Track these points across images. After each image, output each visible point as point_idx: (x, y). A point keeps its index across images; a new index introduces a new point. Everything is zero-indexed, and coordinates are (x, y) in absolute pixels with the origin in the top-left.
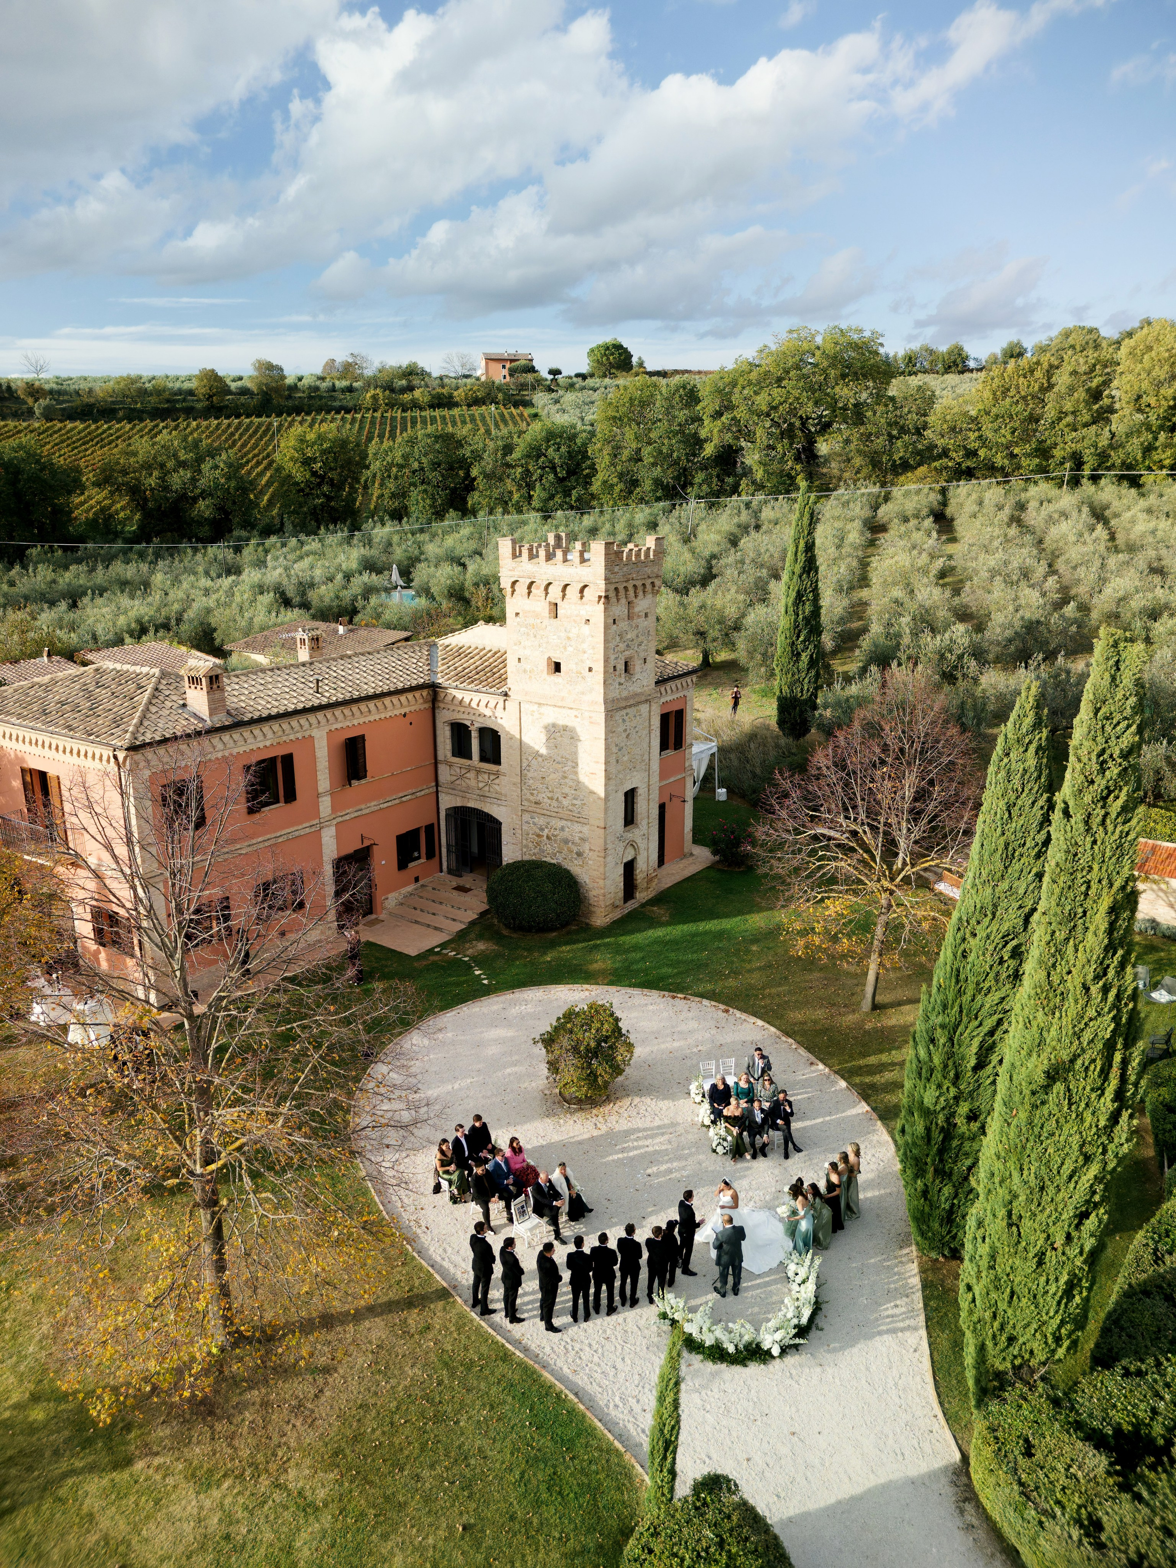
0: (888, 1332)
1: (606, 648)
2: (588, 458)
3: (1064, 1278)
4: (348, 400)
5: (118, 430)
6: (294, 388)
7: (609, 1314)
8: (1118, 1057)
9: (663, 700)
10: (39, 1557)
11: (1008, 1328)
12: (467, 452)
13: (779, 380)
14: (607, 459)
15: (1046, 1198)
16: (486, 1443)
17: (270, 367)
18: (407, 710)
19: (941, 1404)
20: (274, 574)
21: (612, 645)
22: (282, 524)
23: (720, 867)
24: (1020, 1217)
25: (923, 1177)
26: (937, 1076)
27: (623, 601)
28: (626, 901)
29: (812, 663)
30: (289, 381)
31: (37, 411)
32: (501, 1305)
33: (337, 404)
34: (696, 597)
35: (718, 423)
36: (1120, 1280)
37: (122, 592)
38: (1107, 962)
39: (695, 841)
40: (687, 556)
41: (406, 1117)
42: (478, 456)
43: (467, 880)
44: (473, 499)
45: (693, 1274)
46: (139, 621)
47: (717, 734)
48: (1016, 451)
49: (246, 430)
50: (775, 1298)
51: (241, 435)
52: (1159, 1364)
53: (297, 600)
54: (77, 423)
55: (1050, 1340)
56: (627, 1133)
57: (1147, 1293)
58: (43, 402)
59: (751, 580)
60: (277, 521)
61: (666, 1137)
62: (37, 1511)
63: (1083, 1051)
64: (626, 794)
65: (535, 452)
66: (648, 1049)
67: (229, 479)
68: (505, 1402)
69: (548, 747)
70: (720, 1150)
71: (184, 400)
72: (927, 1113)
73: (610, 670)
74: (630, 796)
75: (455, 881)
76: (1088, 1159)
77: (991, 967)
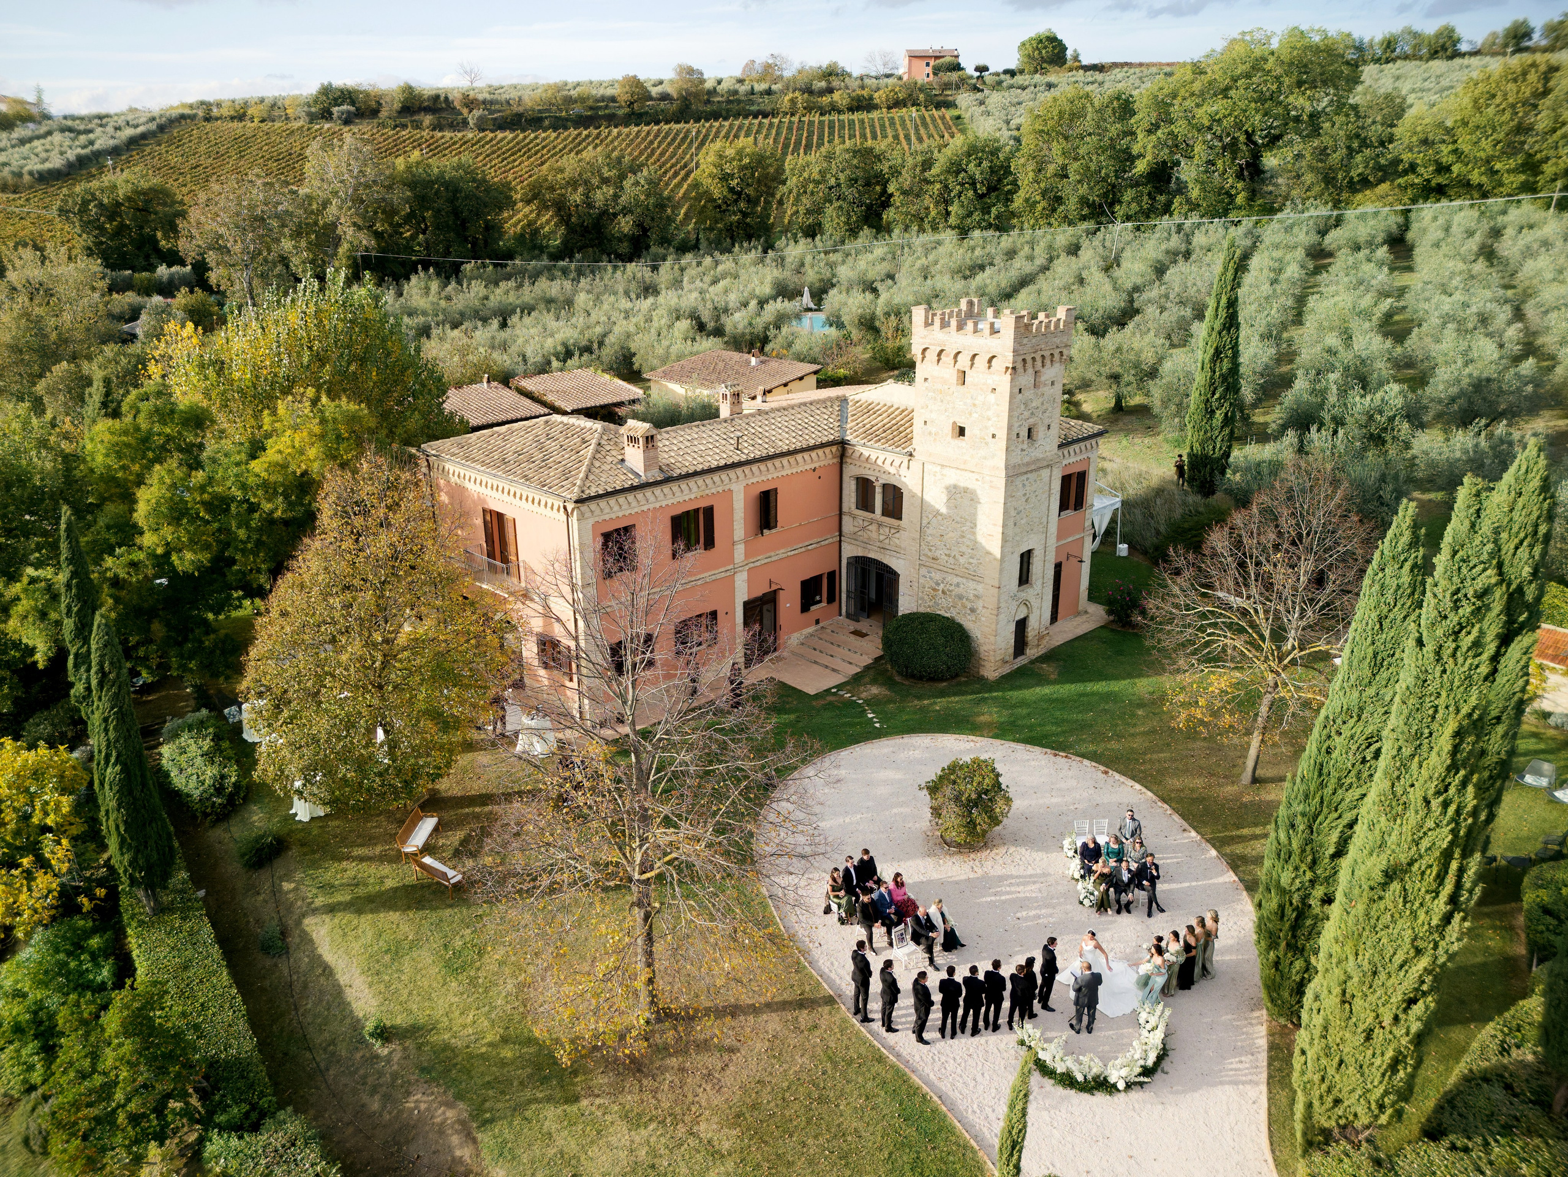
0: (1230, 1083)
1: (1010, 417)
2: (1011, 173)
3: (1390, 1054)
4: (766, 104)
5: (544, 139)
6: (713, 92)
7: (973, 1035)
8: (1454, 865)
9: (1065, 462)
10: (514, 1158)
11: (1335, 1092)
12: (885, 167)
13: (1227, 89)
14: (1031, 175)
15: (1377, 982)
16: (861, 1125)
17: (691, 71)
18: (817, 465)
19: (1273, 1151)
20: (689, 299)
21: (1016, 414)
22: (698, 239)
23: (1114, 627)
24: (1353, 996)
25: (1276, 949)
26: (1295, 858)
27: (1030, 371)
28: (1015, 657)
29: (1228, 421)
30: (709, 85)
31: (471, 122)
32: (878, 1016)
33: (754, 108)
34: (1113, 338)
35: (1153, 138)
36: (1462, 1064)
37: (549, 311)
38: (1448, 780)
39: (1091, 598)
40: (1108, 287)
41: (808, 850)
42: (896, 172)
43: (864, 625)
44: (889, 215)
45: (1053, 1010)
46: (564, 344)
47: (1123, 488)
48: (1498, 166)
49: (665, 137)
50: (1125, 1041)
51: (660, 143)
52: (1486, 1144)
53: (711, 325)
54: (507, 133)
55: (1374, 1106)
56: (1001, 879)
57: (1486, 1080)
58: (477, 113)
59: (1173, 319)
60: (693, 236)
61: (1037, 886)
62: (510, 1124)
63: (1421, 857)
64: (1022, 555)
65: (956, 168)
66: (1026, 803)
67: (648, 196)
68: (878, 1095)
69: (948, 507)
70: (1086, 902)
71: (606, 107)
72: (1282, 891)
73: (1013, 437)
74: (1026, 558)
75: (852, 626)
76: (1419, 952)
77: (1353, 765)
